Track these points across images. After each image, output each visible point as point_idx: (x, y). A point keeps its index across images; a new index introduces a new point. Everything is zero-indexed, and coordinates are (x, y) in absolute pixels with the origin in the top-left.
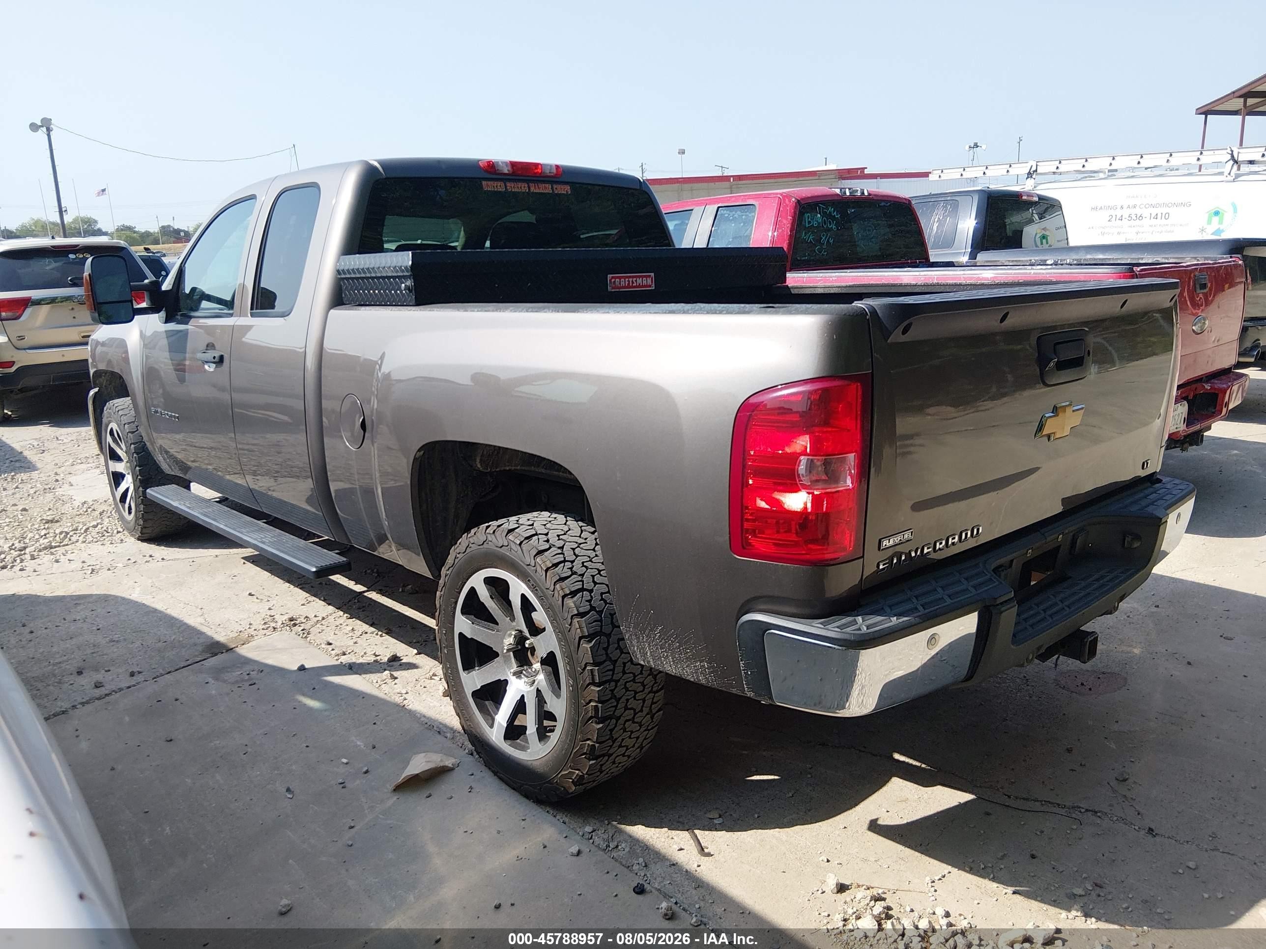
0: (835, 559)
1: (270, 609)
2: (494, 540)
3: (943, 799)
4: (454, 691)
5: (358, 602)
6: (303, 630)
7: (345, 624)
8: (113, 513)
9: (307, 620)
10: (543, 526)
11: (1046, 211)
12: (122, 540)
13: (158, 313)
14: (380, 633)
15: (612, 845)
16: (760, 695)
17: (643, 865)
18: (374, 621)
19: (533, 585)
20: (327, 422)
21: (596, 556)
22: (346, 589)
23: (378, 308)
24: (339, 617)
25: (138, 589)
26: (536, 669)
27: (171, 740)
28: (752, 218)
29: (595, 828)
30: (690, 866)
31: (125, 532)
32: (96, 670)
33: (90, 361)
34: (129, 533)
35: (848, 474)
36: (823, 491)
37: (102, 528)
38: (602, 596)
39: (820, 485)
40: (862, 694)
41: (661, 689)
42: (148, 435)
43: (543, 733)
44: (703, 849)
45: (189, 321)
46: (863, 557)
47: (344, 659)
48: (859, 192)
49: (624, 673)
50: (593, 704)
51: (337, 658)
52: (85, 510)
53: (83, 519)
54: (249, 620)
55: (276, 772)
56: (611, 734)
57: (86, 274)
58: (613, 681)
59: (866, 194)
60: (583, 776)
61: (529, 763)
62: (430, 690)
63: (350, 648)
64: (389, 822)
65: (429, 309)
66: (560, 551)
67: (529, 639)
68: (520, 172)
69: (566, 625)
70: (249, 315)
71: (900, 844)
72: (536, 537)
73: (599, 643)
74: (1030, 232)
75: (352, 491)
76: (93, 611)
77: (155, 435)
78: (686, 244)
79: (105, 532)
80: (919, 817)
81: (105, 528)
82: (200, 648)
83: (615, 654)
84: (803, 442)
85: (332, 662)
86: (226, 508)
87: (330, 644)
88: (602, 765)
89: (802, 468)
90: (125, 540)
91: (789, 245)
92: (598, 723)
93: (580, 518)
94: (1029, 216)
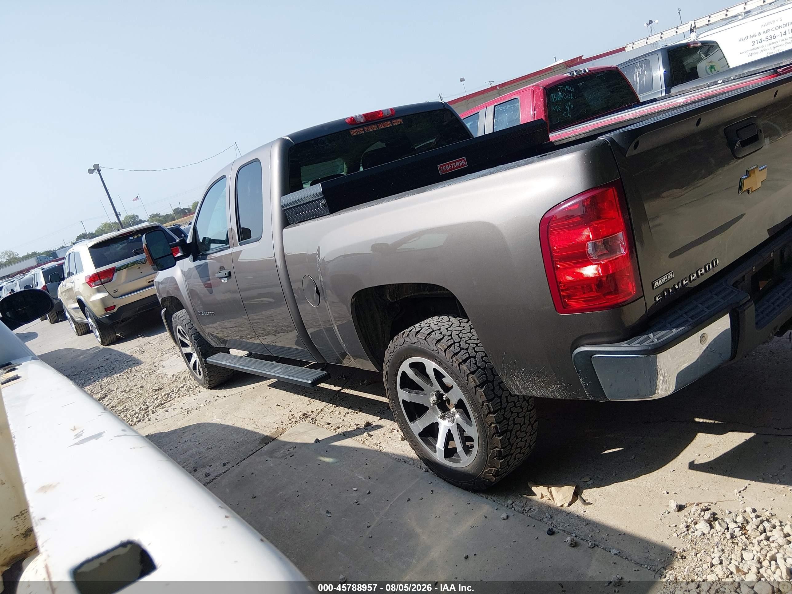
0: (626, 301)
1: (290, 411)
2: (409, 340)
3: (734, 440)
4: (408, 436)
5: (339, 396)
6: (312, 419)
7: (335, 411)
8: (190, 377)
9: (313, 413)
10: (436, 326)
11: (708, 50)
12: (199, 391)
13: (188, 257)
14: (355, 412)
15: (527, 509)
16: (598, 397)
17: (549, 517)
18: (350, 405)
19: (439, 362)
20: (297, 296)
21: (473, 335)
22: (330, 391)
23: (309, 221)
24: (331, 407)
25: (215, 416)
26: (453, 412)
27: (255, 497)
28: (517, 107)
29: (513, 500)
30: (579, 513)
31: (200, 386)
32: (204, 467)
33: (158, 294)
34: (202, 386)
35: (621, 246)
36: (607, 261)
37: (187, 387)
38: (482, 359)
39: (605, 257)
40: (664, 383)
41: (534, 408)
42: (199, 327)
43: (467, 450)
44: (585, 501)
45: (207, 257)
46: (644, 296)
47: (339, 431)
48: (582, 71)
49: (508, 402)
50: (493, 425)
51: (335, 431)
52: (175, 379)
53: (175, 384)
54: (281, 420)
55: (318, 503)
56: (509, 441)
57: (144, 245)
58: (503, 409)
59: (587, 71)
60: (498, 470)
61: (463, 469)
62: (393, 439)
63: (341, 423)
64: (389, 519)
65: (338, 214)
66: (450, 338)
67: (444, 395)
68: (370, 119)
69: (465, 381)
70: (239, 245)
71: (713, 474)
72: (434, 333)
73: (488, 388)
74: (702, 67)
75: (320, 332)
76: (194, 434)
77: (203, 327)
78: (480, 134)
79: (189, 389)
80: (721, 454)
81: (188, 387)
82: (258, 442)
83: (499, 393)
84: (587, 233)
85: (333, 434)
86: (252, 359)
87: (330, 424)
88: (508, 462)
89: (590, 249)
90: (201, 391)
91: (545, 116)
92: (499, 436)
93: (457, 315)
94: (698, 56)
